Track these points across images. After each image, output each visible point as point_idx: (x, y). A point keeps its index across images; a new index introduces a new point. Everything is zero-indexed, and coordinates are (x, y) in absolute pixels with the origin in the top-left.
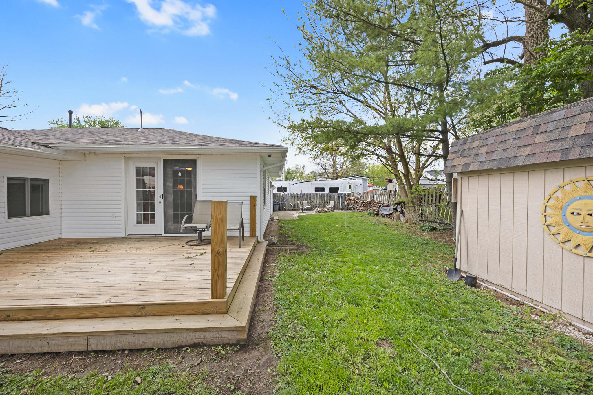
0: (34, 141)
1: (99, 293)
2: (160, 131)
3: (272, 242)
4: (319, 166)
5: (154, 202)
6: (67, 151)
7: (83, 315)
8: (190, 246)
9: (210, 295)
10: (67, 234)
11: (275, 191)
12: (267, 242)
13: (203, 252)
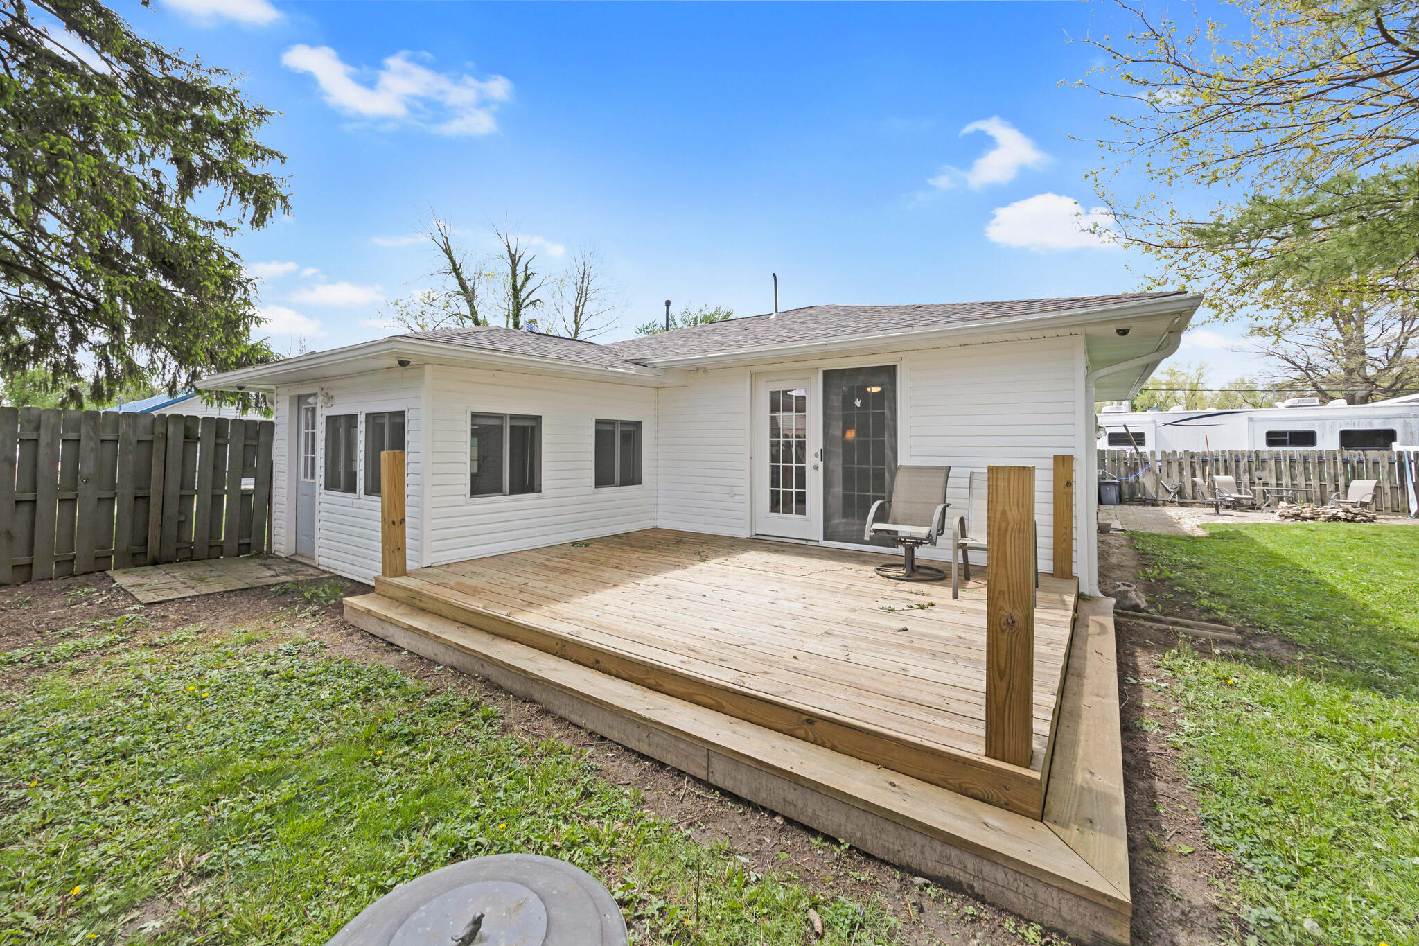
0: (625, 358)
1: (723, 656)
2: (811, 312)
3: (1128, 603)
4: (1276, 361)
5: (804, 468)
6: (666, 370)
7: (700, 698)
8: (887, 580)
9: (984, 742)
10: (667, 522)
11: (1103, 444)
12: (1114, 600)
13: (925, 600)
